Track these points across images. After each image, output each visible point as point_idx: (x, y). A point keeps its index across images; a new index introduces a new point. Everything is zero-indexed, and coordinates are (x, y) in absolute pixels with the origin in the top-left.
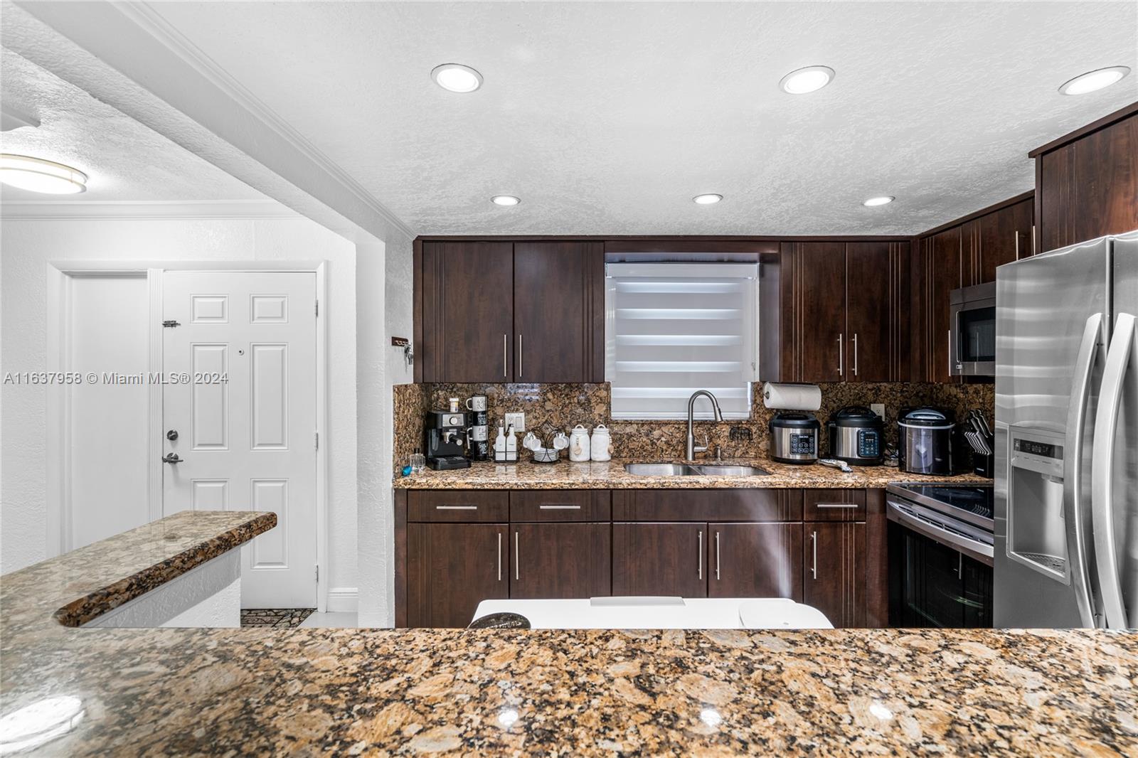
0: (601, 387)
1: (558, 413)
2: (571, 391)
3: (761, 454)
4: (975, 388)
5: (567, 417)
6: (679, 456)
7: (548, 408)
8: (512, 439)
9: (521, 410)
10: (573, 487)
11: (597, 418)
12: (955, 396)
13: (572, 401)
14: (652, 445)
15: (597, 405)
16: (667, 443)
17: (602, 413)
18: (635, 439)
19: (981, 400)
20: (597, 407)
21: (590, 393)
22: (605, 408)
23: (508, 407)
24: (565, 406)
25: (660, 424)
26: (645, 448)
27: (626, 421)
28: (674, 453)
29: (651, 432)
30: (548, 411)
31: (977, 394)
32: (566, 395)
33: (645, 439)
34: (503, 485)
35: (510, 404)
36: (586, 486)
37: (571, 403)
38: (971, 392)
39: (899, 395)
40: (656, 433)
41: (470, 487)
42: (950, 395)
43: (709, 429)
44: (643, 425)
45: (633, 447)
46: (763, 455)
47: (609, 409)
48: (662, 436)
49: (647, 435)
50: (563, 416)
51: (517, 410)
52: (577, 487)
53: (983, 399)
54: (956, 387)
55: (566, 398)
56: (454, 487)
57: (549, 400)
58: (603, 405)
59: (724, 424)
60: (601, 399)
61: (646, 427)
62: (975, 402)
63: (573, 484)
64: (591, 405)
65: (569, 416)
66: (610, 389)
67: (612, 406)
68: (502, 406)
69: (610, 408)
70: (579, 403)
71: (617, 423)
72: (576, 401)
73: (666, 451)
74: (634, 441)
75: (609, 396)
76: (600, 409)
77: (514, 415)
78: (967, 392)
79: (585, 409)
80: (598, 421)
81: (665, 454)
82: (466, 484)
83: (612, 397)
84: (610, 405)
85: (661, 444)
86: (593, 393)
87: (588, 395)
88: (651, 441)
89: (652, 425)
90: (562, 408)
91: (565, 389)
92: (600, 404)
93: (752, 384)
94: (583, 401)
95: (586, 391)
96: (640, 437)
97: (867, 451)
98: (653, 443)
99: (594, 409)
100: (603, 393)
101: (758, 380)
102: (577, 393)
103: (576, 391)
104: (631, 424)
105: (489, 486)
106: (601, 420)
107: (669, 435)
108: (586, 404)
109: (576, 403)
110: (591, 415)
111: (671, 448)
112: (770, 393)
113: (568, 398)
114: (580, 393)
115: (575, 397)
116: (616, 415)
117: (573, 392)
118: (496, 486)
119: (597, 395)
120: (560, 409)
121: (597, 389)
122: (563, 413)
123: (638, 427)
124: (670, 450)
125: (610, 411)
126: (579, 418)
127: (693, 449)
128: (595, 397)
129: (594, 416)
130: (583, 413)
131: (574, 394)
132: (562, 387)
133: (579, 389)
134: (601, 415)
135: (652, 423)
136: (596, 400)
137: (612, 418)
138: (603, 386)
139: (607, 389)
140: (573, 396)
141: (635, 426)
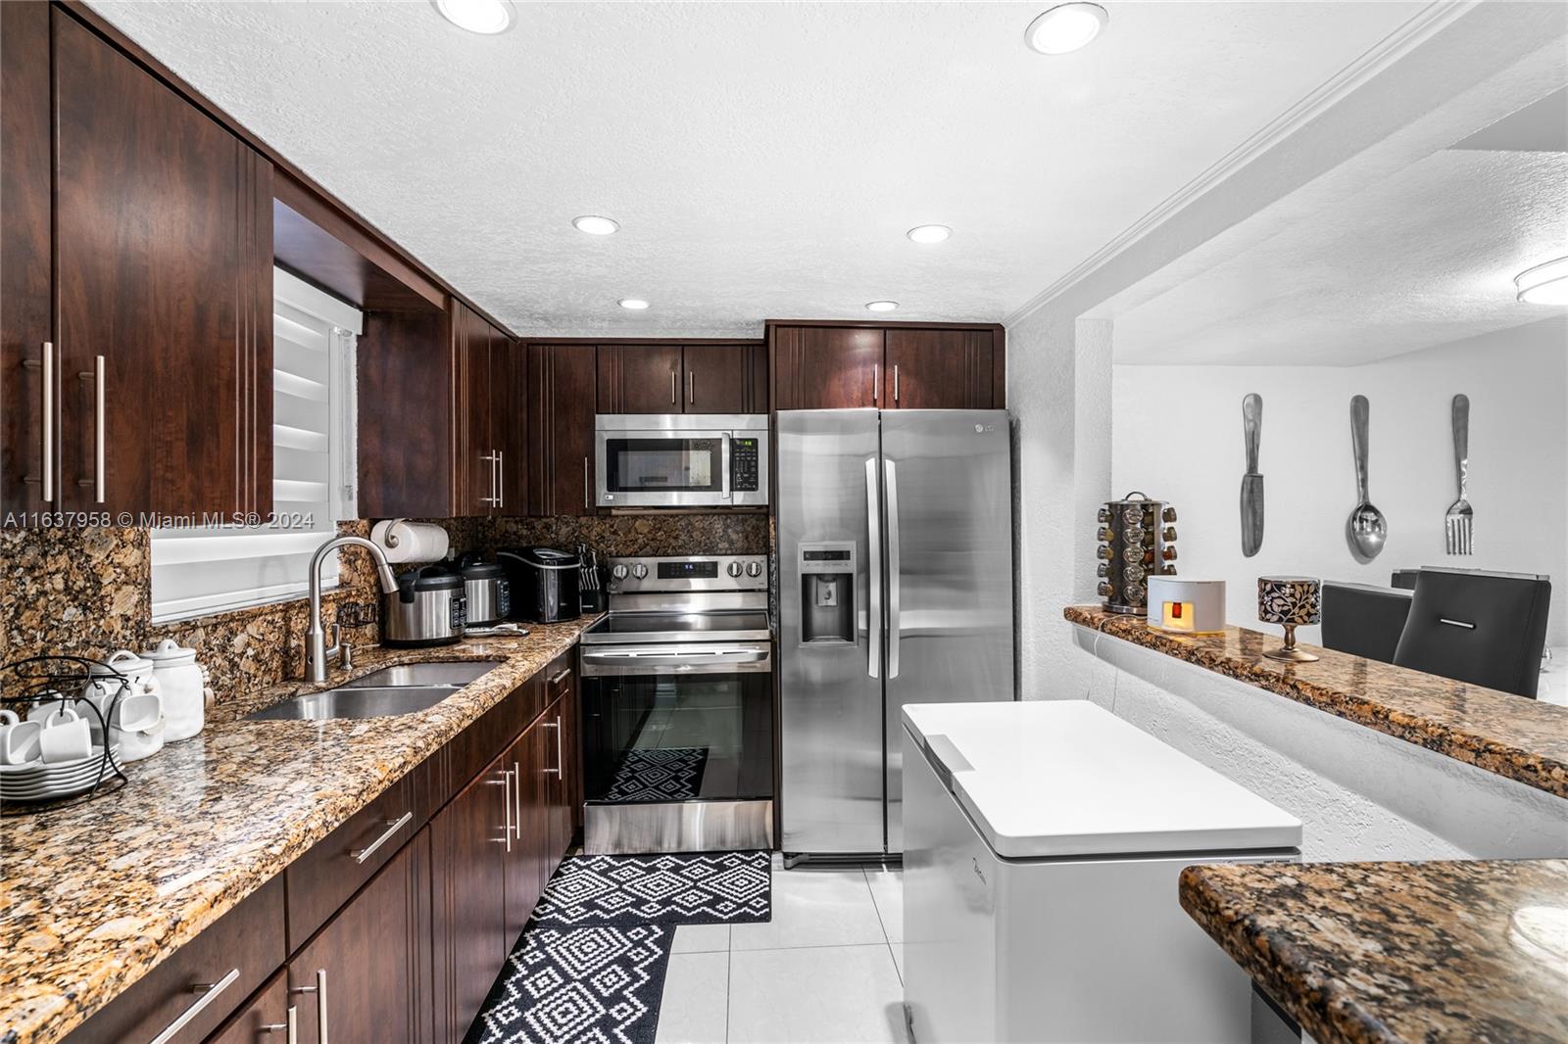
0: (125, 538)
2: (44, 555)
4: (545, 523)
5: (33, 640)
6: (274, 681)
10: (406, 771)
11: (118, 627)
12: (515, 533)
13: (48, 586)
14: (232, 673)
15: (118, 589)
16: (256, 658)
17: (130, 613)
19: (553, 535)
20: (117, 597)
21: (98, 556)
22: (136, 598)
24: (24, 604)
25: (244, 618)
26: (220, 683)
27: (187, 623)
28: (267, 678)
29: (229, 640)
31: (548, 529)
32: (30, 569)
33: (219, 661)
37: (44, 593)
38: (540, 527)
40: (239, 641)
41: (225, 906)
42: (507, 531)
44: (215, 626)
47: (145, 600)
48: (248, 645)
49: (223, 649)
50: (18, 640)
54: (516, 522)
55: (28, 580)
58: (131, 588)
59: (331, 602)
60: (127, 574)
61: (221, 631)
62: (545, 538)
64: (103, 593)
65: (39, 635)
66: (148, 544)
67: (152, 591)
69: (149, 593)
70: (67, 589)
71: (167, 632)
72: (60, 586)
73: (255, 677)
75: (144, 565)
76: (124, 602)
78: (534, 528)
79: (85, 608)
80: (120, 637)
81: (254, 685)
82: (212, 906)
83: (152, 564)
84: (150, 586)
85: (247, 665)
86: (107, 557)
87: (94, 562)
88: (231, 661)
89: (232, 625)
90: (17, 615)
91: (23, 548)
92: (125, 588)
93: (340, 524)
94: (81, 583)
95: (87, 551)
96: (211, 657)
97: (505, 607)
98: (234, 665)
99: (111, 604)
100: (130, 557)
101: (355, 517)
102: (63, 561)
103: (60, 553)
104: (195, 628)
105: (270, 869)
106: (128, 633)
107: (259, 640)
108: (89, 591)
109: (59, 592)
110: (102, 622)
111: (263, 668)
112: (393, 537)
113: (34, 579)
114: (71, 558)
115: (57, 571)
116: (163, 611)
117: (49, 558)
118: (286, 859)
119: (116, 561)
120: (8, 617)
121: (117, 545)
122: (19, 628)
123: (207, 634)
124: (260, 673)
125: (149, 602)
126: (70, 636)
127: (325, 656)
128: (111, 569)
129: (109, 625)
130: (81, 618)
131: (56, 563)
132: (16, 541)
133: (71, 545)
134: (128, 619)
135: (233, 619)
136: (114, 575)
137: (154, 620)
138: (132, 536)
139: (142, 543)
140: (52, 569)
141: (201, 633)
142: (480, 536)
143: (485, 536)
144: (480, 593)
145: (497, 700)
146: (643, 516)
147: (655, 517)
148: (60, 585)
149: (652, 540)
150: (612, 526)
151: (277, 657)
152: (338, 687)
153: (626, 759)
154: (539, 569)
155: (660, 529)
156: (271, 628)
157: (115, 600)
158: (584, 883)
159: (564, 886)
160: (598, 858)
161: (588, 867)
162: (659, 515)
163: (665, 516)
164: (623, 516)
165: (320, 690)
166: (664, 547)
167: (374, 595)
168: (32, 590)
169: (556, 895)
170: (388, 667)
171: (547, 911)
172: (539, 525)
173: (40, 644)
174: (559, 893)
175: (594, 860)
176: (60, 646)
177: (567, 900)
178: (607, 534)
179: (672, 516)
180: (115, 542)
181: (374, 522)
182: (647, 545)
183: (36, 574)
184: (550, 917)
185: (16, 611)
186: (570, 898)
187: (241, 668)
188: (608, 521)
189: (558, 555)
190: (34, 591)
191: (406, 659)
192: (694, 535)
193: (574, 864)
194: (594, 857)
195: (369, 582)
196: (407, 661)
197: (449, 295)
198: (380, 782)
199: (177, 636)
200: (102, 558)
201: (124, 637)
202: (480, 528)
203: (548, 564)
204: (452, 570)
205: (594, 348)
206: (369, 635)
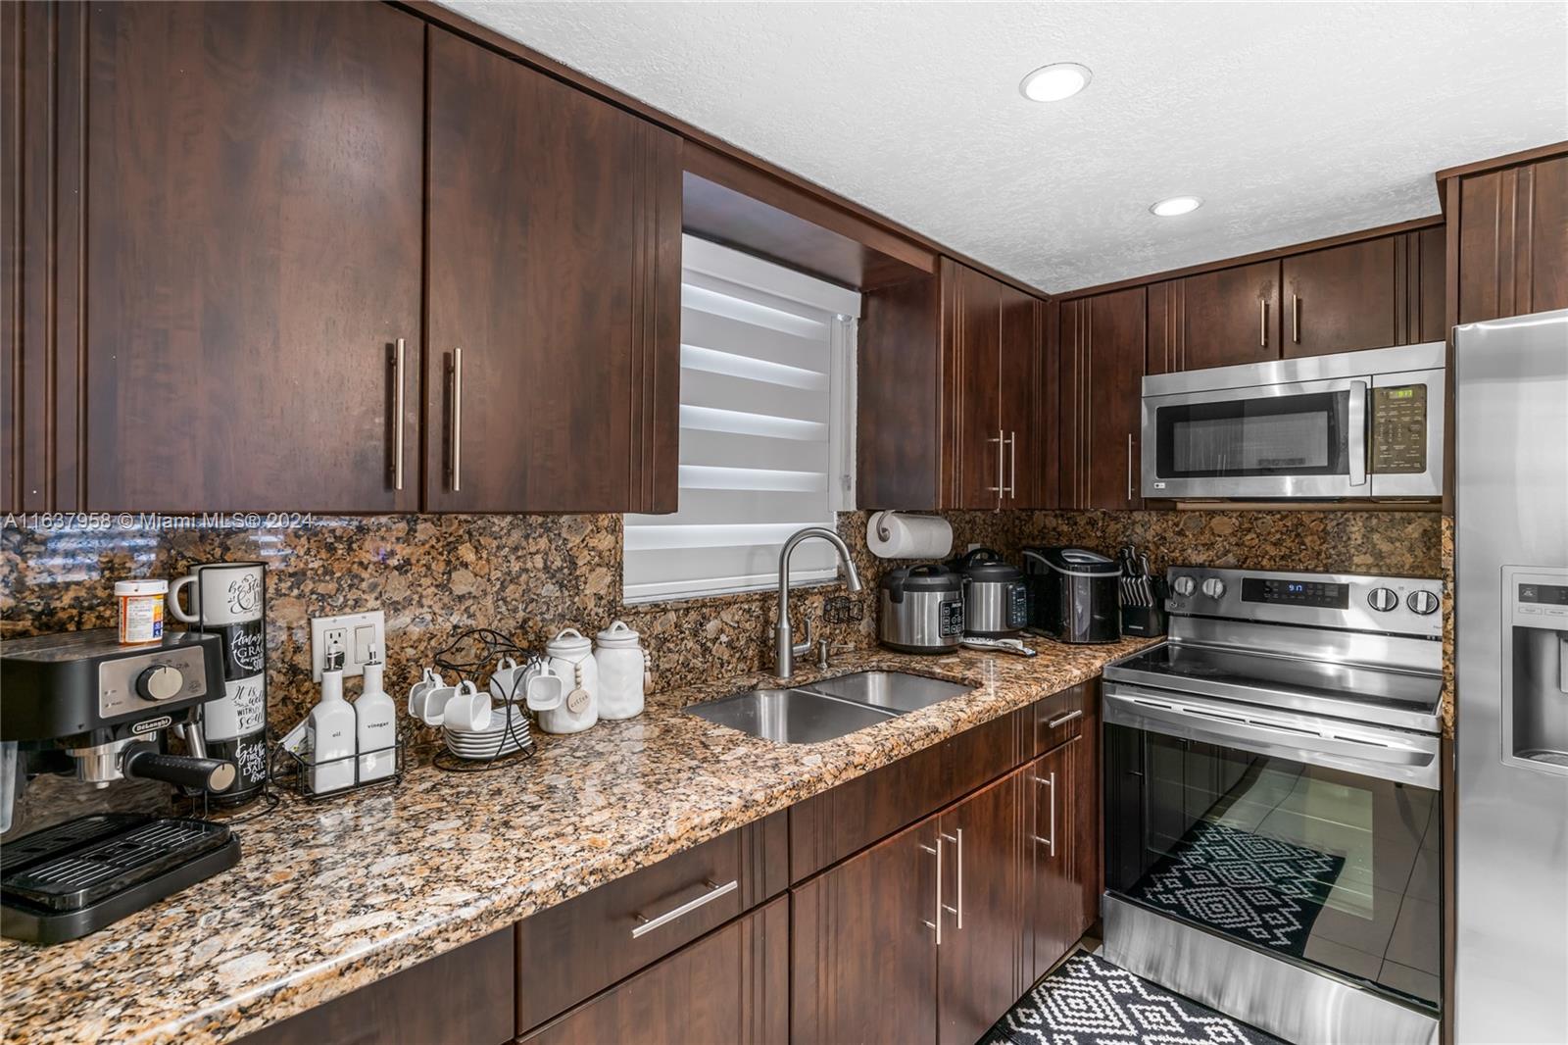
0: (600, 524)
1: (489, 601)
2: (527, 537)
3: (861, 642)
4: (1090, 518)
5: (515, 610)
6: (749, 670)
7: (459, 589)
8: (378, 704)
9: (372, 603)
10: (723, 830)
11: (591, 605)
12: (1054, 529)
13: (529, 565)
14: (704, 656)
15: (592, 570)
16: (730, 645)
17: (602, 592)
18: (672, 646)
19: (1099, 534)
20: (591, 577)
21: (575, 540)
22: (609, 579)
23: (322, 598)
24: (509, 579)
25: (719, 604)
26: (691, 665)
27: (657, 605)
28: (741, 666)
29: (701, 625)
30: (461, 598)
31: (1093, 525)
32: (516, 549)
33: (690, 644)
34: (510, 911)
35: (332, 587)
36: (751, 815)
37: (527, 571)
38: (1082, 523)
39: (990, 529)
40: (712, 626)
41: (366, 977)
42: (1045, 527)
43: (796, 606)
44: (687, 610)
45: (667, 666)
46: (864, 646)
47: (618, 581)
48: (722, 631)
49: (695, 634)
50: (503, 609)
51: (357, 604)
52: (732, 826)
53: (1103, 531)
54: (1056, 516)
55: (512, 558)
56: (278, 1012)
57: (466, 565)
58: (605, 570)
59: (816, 594)
60: (600, 557)
61: (693, 616)
62: (1089, 536)
63: (722, 820)
64: (578, 573)
65: (521, 607)
66: (621, 531)
67: (624, 573)
68: (300, 596)
69: (621, 576)
70: (546, 568)
71: (637, 613)
72: (540, 565)
73: (729, 663)
74: (670, 650)
75: (617, 549)
76: (597, 582)
77: (348, 621)
78: (1076, 524)
79: (562, 586)
80: (593, 613)
81: (727, 671)
82: (342, 974)
83: (625, 549)
84: (622, 569)
85: (720, 651)
86: (583, 541)
87: (569, 546)
88: (702, 645)
89: (704, 610)
90: (503, 588)
91: (509, 531)
92: (598, 570)
93: (840, 514)
94: (558, 563)
95: (564, 535)
96: (682, 639)
97: (1019, 617)
98: (706, 650)
99: (585, 583)
100: (605, 542)
101: (853, 508)
102: (543, 543)
103: (541, 536)
104: (665, 611)
105: (453, 936)
106: (601, 610)
107: (734, 628)
108: (566, 571)
109: (539, 571)
110: (576, 599)
111: (737, 655)
112: (885, 530)
113: (518, 558)
114: (550, 542)
115: (537, 552)
116: (634, 592)
117: (531, 540)
118: (483, 926)
119: (591, 545)
120: (495, 589)
121: (592, 531)
122: (504, 600)
123: (678, 618)
124: (735, 660)
125: (621, 584)
126: (548, 609)
127: (791, 651)
128: (586, 552)
129: (583, 602)
130: (558, 594)
131: (536, 544)
132: (502, 525)
133: (549, 530)
134: (601, 598)
135: (704, 605)
136: (589, 558)
137: (625, 602)
138: (606, 522)
139: (616, 530)
140: (533, 549)
141: (672, 616)
142: (1017, 531)
143: (1022, 532)
144: (990, 600)
145: (918, 746)
146: (1223, 512)
147: (1242, 514)
148: (539, 561)
149: (1237, 544)
150: (1177, 525)
151: (753, 646)
152: (799, 687)
153: (1203, 834)
154: (1063, 574)
155: (1249, 530)
156: (747, 616)
157: (590, 580)
158: (1091, 1002)
159: (1064, 993)
160: (1122, 973)
161: (1104, 980)
162: (1248, 511)
163: (1259, 512)
164: (1193, 511)
165: (780, 687)
166: (1257, 556)
167: (871, 590)
168: (516, 567)
169: (1050, 1002)
170: (864, 672)
171: (1031, 1021)
172: (1082, 520)
173: (521, 615)
174: (1055, 1001)
175: (1114, 973)
176: (539, 618)
177: (1061, 1018)
178: (1169, 535)
179: (1270, 512)
180: (590, 528)
181: (870, 513)
182: (1228, 551)
183: (520, 554)
184: (1032, 1032)
185: (502, 583)
186: (1065, 1016)
187: (714, 652)
188: (1171, 517)
189: (1096, 559)
190: (517, 568)
191: (884, 665)
192: (1308, 540)
193: (1088, 967)
194: (1116, 968)
195: (866, 577)
196: (885, 668)
197: (939, 253)
198: (671, 841)
199: (648, 617)
200: (578, 541)
201: (597, 614)
202: (1017, 522)
203: (1074, 570)
204: (958, 569)
205: (1144, 289)
206: (863, 632)
